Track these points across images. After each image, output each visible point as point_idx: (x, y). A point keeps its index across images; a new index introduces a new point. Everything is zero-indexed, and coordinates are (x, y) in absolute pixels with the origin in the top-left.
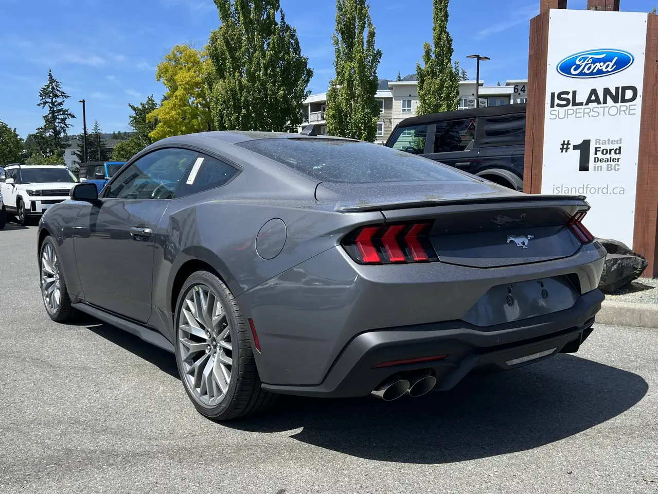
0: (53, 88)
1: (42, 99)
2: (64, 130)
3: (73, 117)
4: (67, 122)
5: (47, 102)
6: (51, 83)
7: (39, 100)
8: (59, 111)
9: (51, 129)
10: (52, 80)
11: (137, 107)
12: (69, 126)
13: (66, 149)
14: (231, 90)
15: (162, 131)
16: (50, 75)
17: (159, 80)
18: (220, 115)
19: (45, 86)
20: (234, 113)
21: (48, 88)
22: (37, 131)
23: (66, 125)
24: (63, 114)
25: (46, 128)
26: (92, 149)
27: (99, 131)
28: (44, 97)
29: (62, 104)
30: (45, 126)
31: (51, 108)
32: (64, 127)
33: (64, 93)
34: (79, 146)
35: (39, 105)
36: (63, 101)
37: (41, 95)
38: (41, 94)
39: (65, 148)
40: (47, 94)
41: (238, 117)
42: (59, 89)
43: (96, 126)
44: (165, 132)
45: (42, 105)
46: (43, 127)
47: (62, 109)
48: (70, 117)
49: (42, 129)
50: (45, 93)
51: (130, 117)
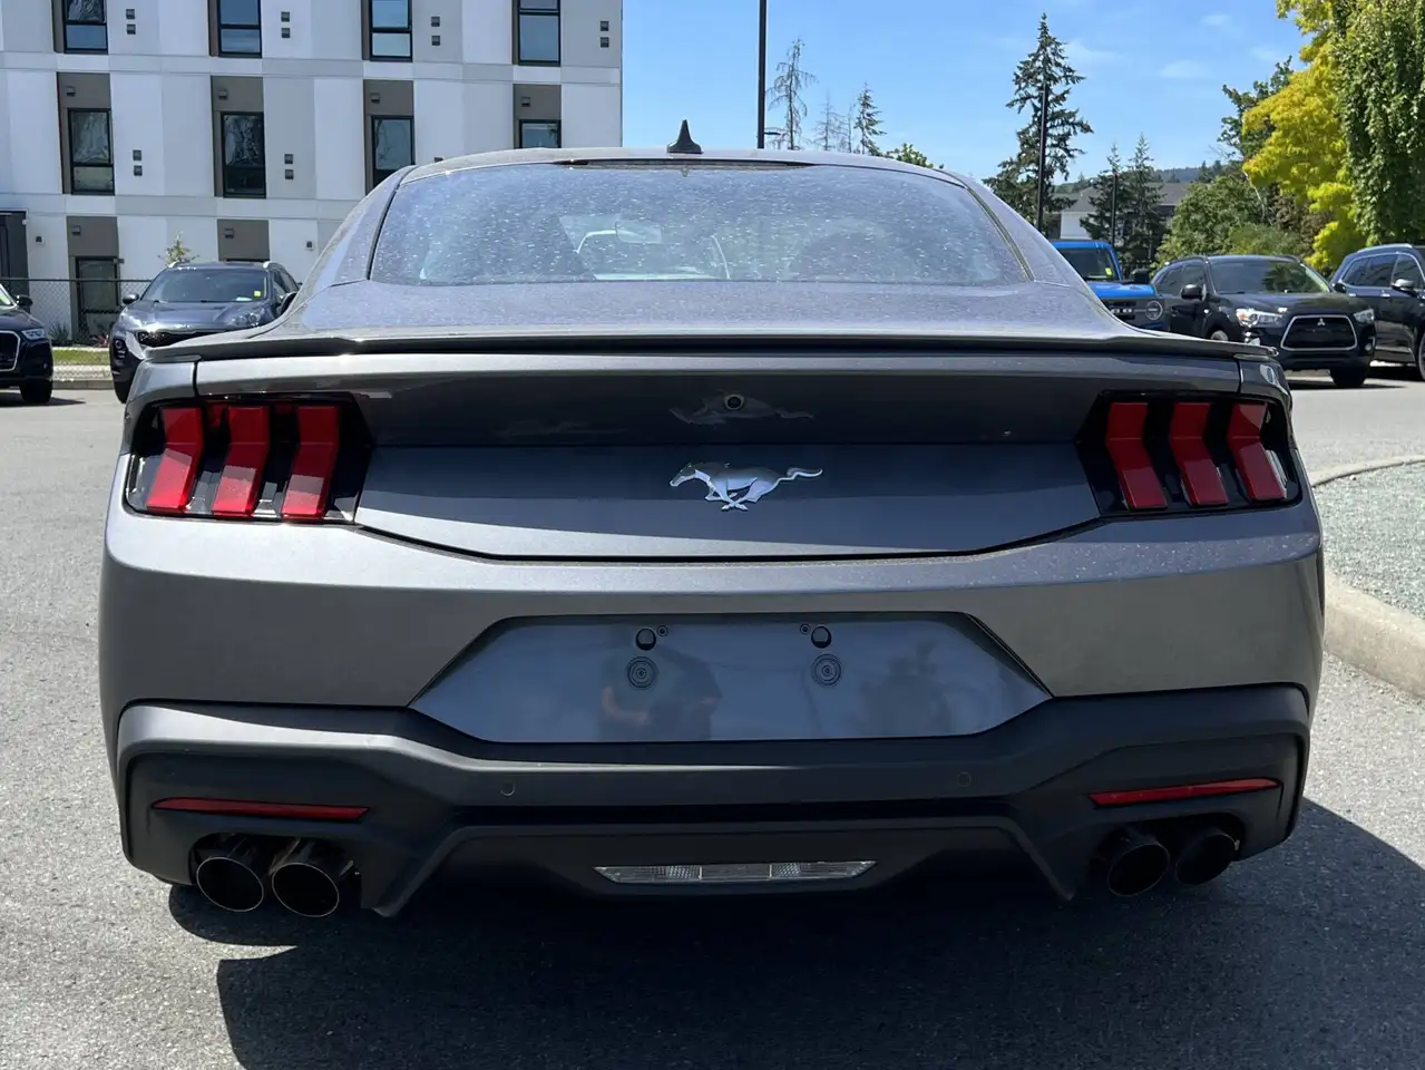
0: (1047, 61)
1: (1020, 88)
2: (1062, 164)
3: (1086, 129)
4: (1070, 143)
5: (1029, 97)
6: (1043, 47)
7: (1011, 92)
8: (1055, 116)
9: (1031, 162)
10: (1046, 41)
11: (1245, 94)
12: (1075, 153)
13: (1063, 213)
14: (1394, 28)
15: (1280, 155)
16: (1044, 28)
17: (1282, 16)
18: (1356, 101)
19: (1030, 56)
20: (1397, 93)
21: (1034, 61)
22: (1000, 170)
23: (1067, 151)
24: (1063, 124)
25: (1020, 160)
26: (1126, 211)
27: (1147, 163)
28: (1023, 85)
29: (1064, 99)
30: (1020, 155)
31: (1036, 110)
32: (1062, 157)
33: (1070, 70)
34: (1093, 203)
35: (1011, 105)
36: (1067, 92)
37: (1018, 80)
38: (1018, 77)
39: (1060, 208)
40: (1030, 76)
41: (1407, 104)
42: (1059, 60)
43: (1140, 150)
44: (1288, 158)
45: (1017, 105)
46: (1015, 159)
47: (1062, 111)
48: (1078, 129)
49: (1011, 163)
50: (1027, 75)
51: (1224, 120)
